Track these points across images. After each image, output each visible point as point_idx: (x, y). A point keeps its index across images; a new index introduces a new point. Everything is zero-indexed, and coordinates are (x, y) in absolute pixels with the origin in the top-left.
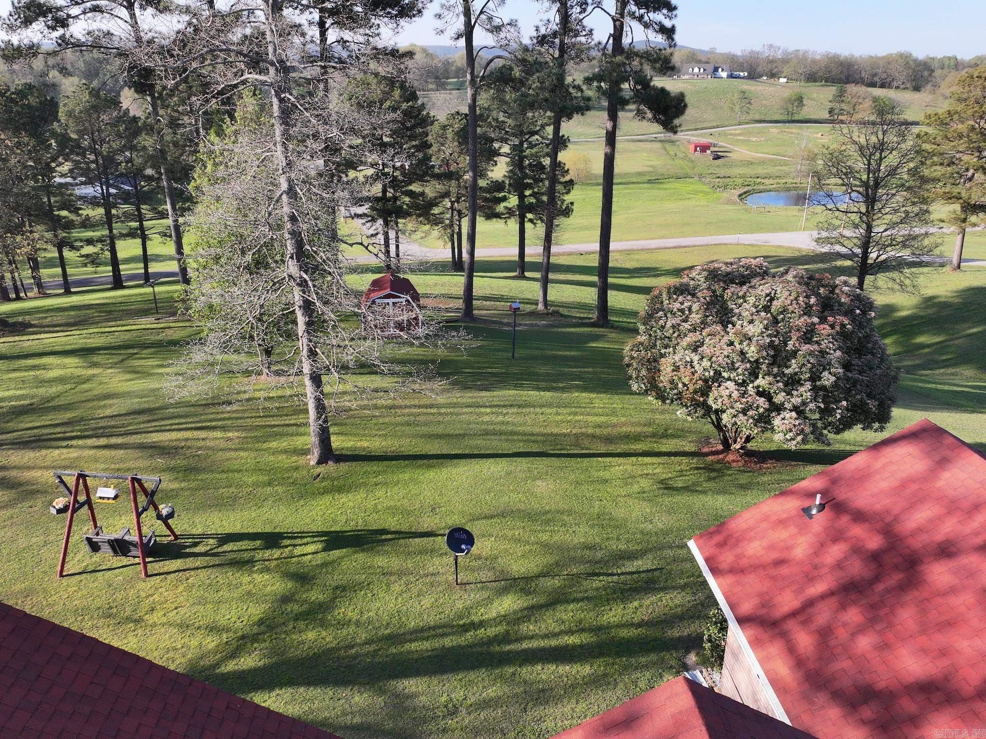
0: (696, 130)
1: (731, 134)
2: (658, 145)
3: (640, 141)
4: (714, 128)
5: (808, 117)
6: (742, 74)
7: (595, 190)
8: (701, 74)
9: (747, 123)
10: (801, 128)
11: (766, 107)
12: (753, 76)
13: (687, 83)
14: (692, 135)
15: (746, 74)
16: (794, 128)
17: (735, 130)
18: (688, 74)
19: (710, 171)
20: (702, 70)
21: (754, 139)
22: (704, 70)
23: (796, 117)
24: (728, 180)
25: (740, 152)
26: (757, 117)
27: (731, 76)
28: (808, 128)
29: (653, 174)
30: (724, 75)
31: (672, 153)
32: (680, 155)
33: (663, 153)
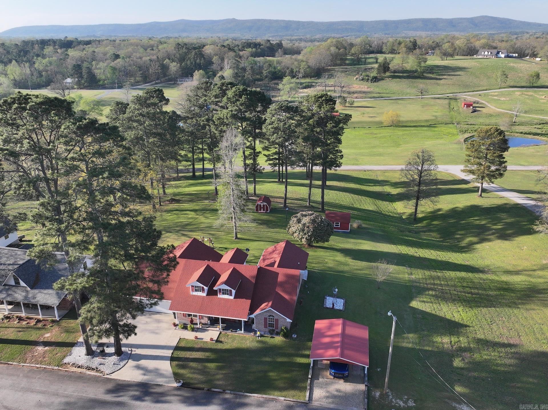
0: (473, 91)
1: (491, 95)
2: (447, 101)
3: (439, 98)
4: (484, 90)
5: (543, 84)
6: (514, 55)
7: (399, 130)
8: (489, 55)
9: (504, 88)
10: (535, 92)
11: (520, 77)
12: (522, 55)
13: (478, 61)
14: (469, 95)
15: (517, 55)
16: (531, 92)
17: (495, 92)
18: (481, 55)
19: (466, 120)
20: (490, 53)
21: (503, 99)
22: (491, 53)
23: (535, 85)
24: (471, 126)
25: (491, 108)
26: (512, 84)
27: (508, 56)
28: (540, 91)
29: (434, 121)
30: (503, 56)
31: (452, 107)
32: (455, 109)
33: (448, 106)
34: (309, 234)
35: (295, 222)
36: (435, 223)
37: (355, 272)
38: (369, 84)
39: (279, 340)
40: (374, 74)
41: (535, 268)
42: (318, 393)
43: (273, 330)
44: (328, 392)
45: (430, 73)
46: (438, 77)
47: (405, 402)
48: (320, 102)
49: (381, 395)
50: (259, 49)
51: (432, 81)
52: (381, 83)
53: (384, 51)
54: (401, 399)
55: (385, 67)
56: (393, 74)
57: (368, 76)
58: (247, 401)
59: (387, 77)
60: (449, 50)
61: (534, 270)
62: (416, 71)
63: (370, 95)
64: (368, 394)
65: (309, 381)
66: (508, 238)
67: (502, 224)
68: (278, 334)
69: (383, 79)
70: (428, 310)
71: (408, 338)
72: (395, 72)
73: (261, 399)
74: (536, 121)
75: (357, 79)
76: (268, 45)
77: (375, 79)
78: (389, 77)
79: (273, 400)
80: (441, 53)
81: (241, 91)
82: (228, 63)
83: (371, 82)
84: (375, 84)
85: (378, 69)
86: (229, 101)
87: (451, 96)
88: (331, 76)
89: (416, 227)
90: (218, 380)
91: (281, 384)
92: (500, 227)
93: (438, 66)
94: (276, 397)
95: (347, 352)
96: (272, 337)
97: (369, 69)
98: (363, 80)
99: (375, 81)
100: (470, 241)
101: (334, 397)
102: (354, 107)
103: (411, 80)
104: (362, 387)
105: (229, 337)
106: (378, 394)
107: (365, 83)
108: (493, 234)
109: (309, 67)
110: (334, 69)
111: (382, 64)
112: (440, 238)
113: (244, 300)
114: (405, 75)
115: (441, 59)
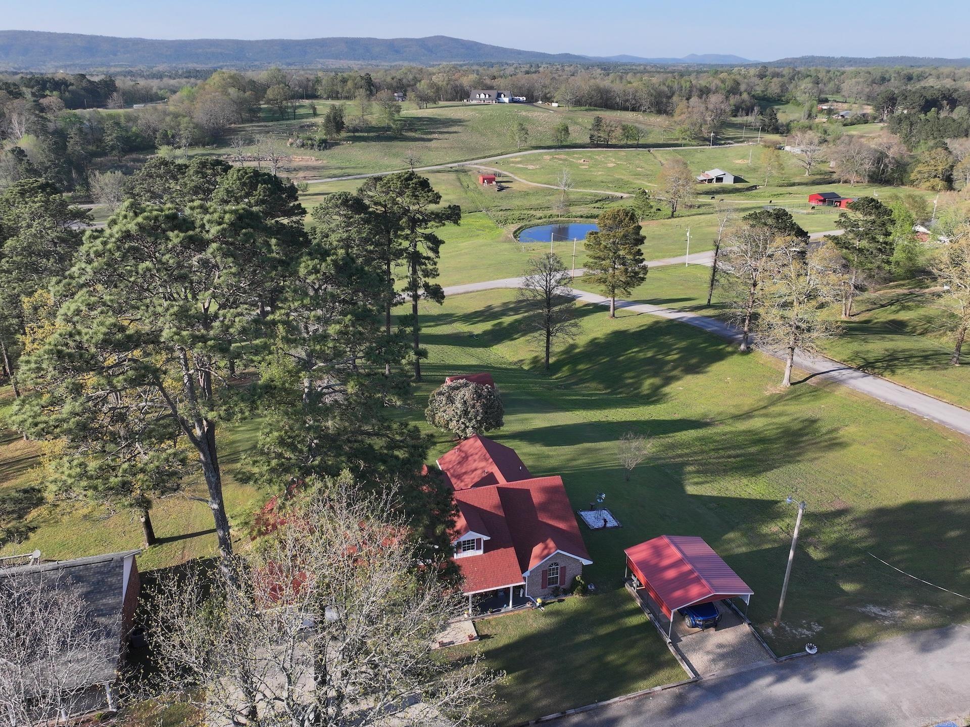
0: (485, 157)
1: (513, 162)
2: (453, 176)
3: (439, 172)
4: (499, 155)
5: (574, 142)
6: (521, 98)
8: (487, 99)
9: (526, 150)
10: (568, 154)
11: (541, 133)
12: (531, 100)
13: (475, 109)
14: (481, 164)
15: (525, 99)
16: (562, 154)
17: (516, 157)
18: (476, 99)
19: (495, 204)
20: (487, 96)
21: (530, 167)
22: (489, 96)
23: (564, 143)
24: (508, 213)
25: (521, 183)
26: (534, 143)
27: (512, 101)
28: (574, 153)
30: (506, 100)
31: (465, 184)
32: (471, 187)
33: (458, 184)
34: (479, 418)
35: (444, 402)
36: (581, 367)
37: (570, 465)
38: (317, 152)
39: (573, 602)
40: (320, 135)
41: (762, 404)
42: (699, 660)
43: (557, 588)
44: (708, 653)
45: (411, 130)
46: (425, 136)
47: (810, 628)
48: (412, 187)
49: (775, 630)
50: (67, 94)
51: (417, 143)
52: (336, 150)
53: (319, 94)
54: (802, 627)
55: (336, 122)
56: (352, 134)
57: (311, 139)
58: (612, 713)
59: (344, 140)
60: (429, 91)
61: (765, 407)
62: (389, 128)
63: (327, 173)
64: (758, 636)
65: (671, 649)
66: (698, 370)
67: (675, 352)
68: (569, 591)
69: (337, 144)
70: (715, 493)
71: (731, 541)
72: (355, 130)
73: (629, 702)
74: (589, 197)
75: (291, 144)
76: (84, 84)
77: (325, 145)
78: (348, 139)
79: (647, 696)
80: (417, 96)
81: (251, 177)
82: (20, 123)
83: (320, 150)
84: (327, 152)
85: (326, 126)
86: (232, 196)
87: (456, 167)
88: (250, 142)
89: (556, 379)
90: (538, 699)
91: (635, 667)
92: (676, 356)
93: (420, 119)
94: (647, 691)
95: (716, 582)
96: (561, 601)
97: (308, 126)
98: (303, 146)
99: (325, 148)
100: (652, 384)
101: (722, 657)
102: (309, 195)
103: (384, 143)
104: (745, 628)
105: (493, 623)
106: (770, 630)
107: (309, 151)
108: (674, 368)
109: (197, 126)
110: (244, 127)
111: (332, 118)
112: (606, 388)
113: (501, 551)
114: (372, 134)
115: (418, 107)
